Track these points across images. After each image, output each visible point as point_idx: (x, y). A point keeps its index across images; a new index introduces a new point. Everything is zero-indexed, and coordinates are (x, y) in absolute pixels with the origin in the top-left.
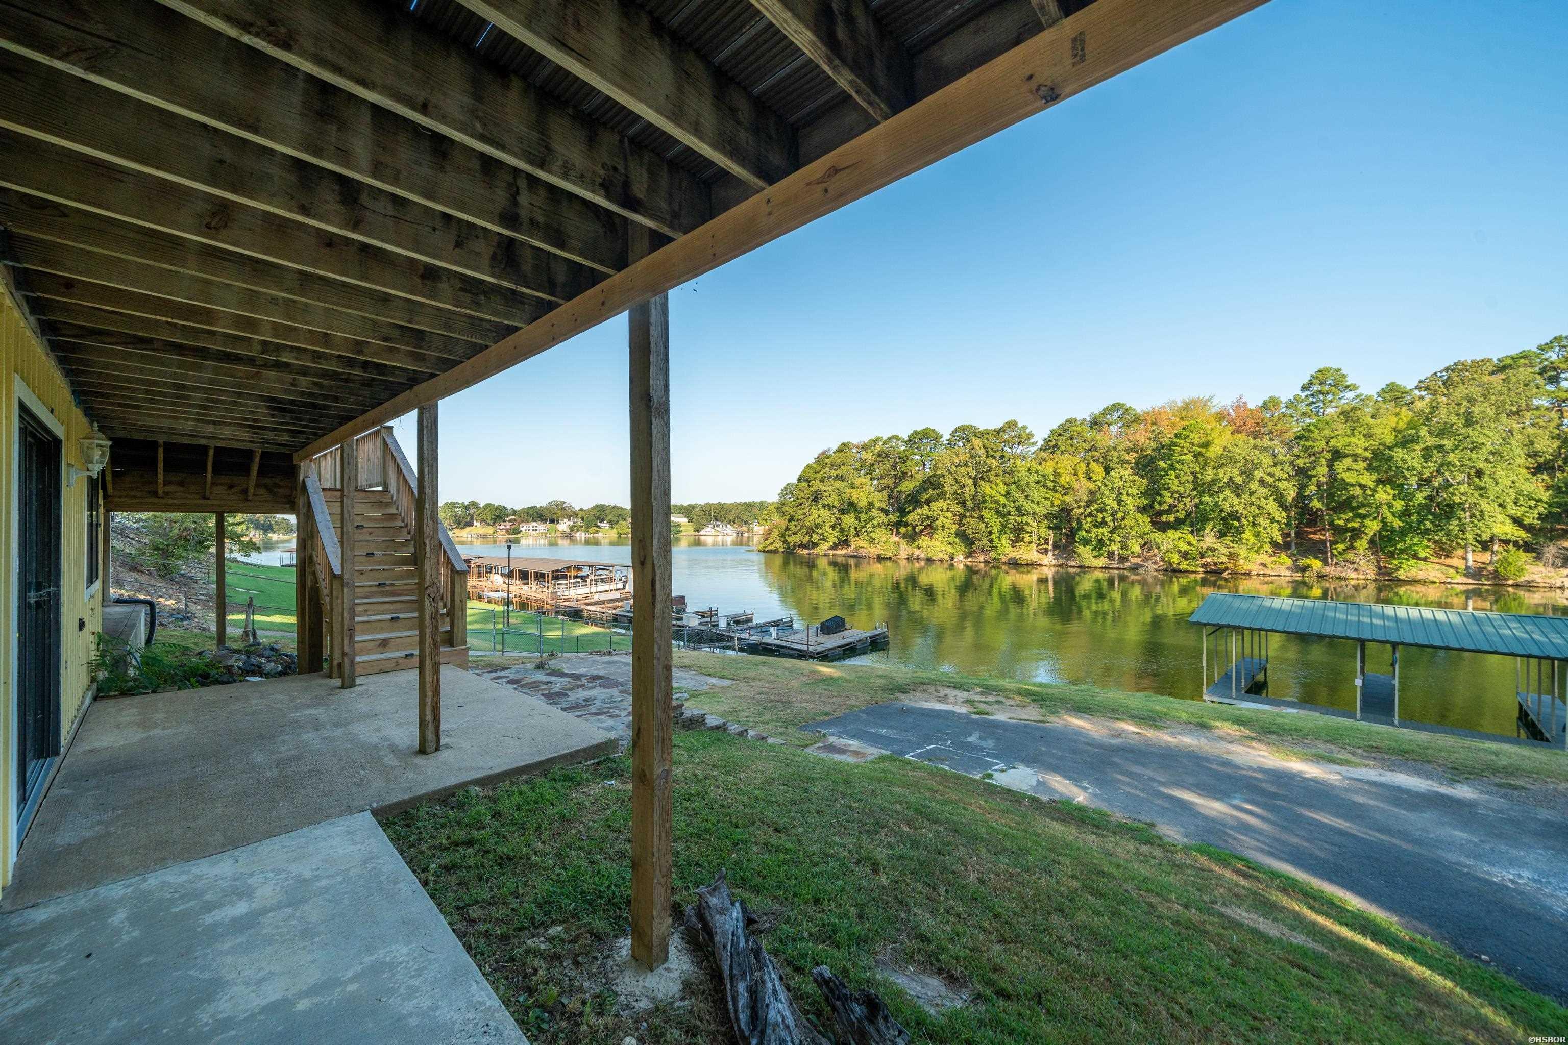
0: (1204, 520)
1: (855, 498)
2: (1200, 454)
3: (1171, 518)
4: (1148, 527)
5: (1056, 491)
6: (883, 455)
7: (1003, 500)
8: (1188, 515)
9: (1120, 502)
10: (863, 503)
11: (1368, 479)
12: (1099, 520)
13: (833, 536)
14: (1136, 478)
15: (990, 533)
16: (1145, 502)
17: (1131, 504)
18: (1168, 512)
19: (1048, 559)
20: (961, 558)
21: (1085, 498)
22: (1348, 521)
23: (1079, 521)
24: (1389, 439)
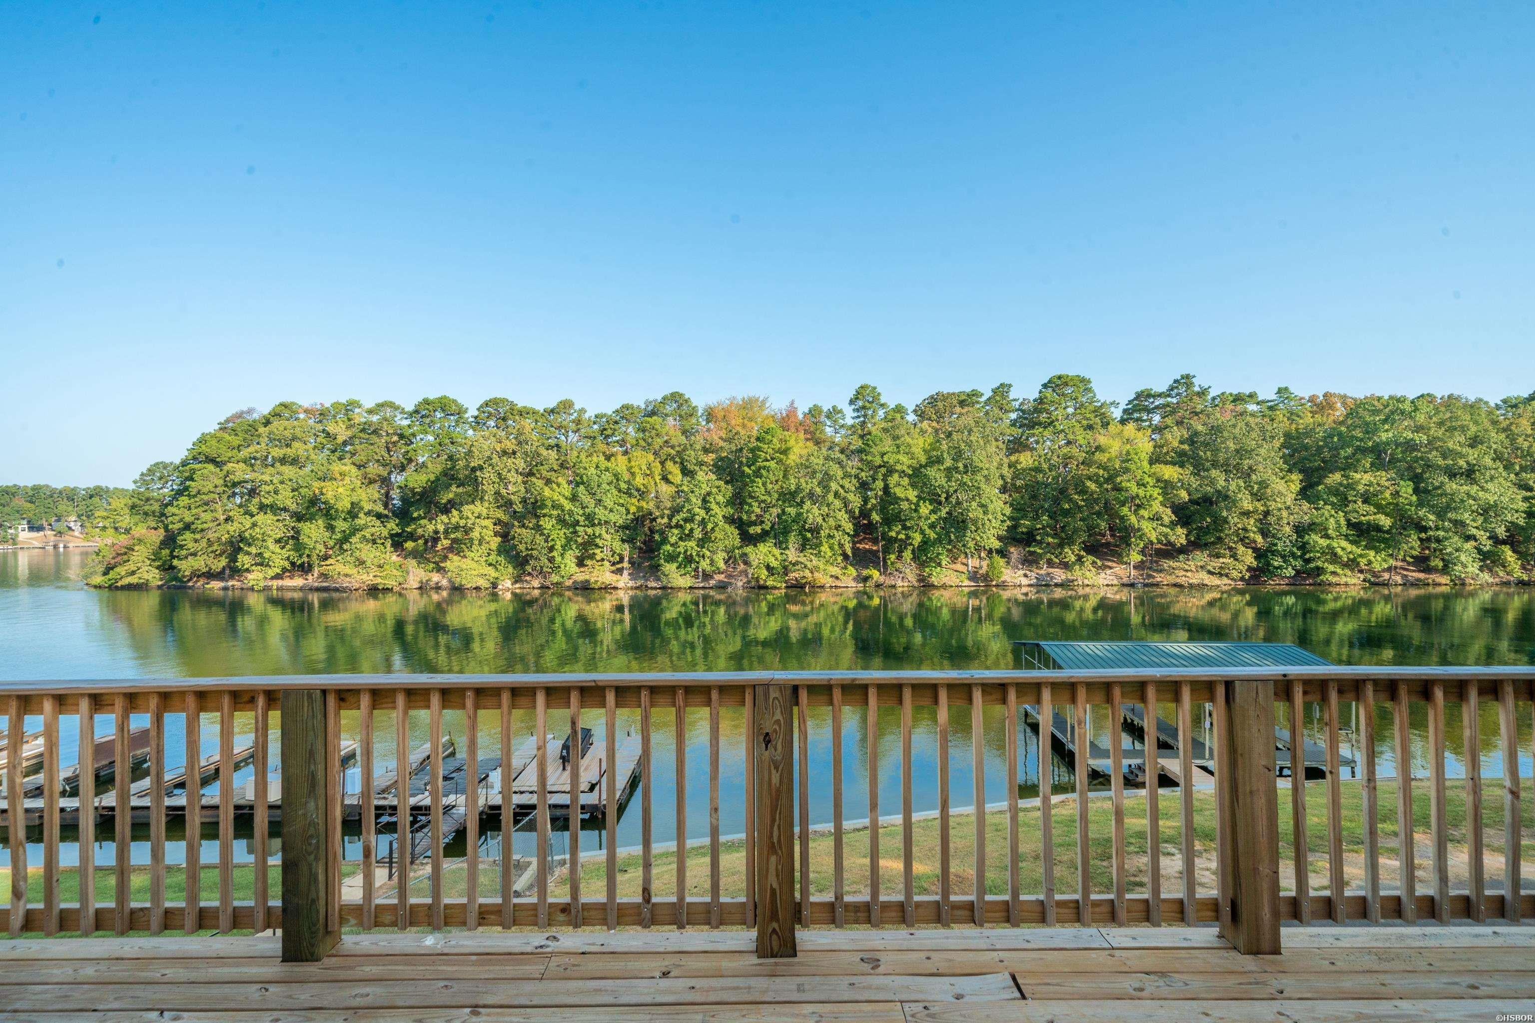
0: (786, 532)
1: (329, 495)
2: (781, 461)
3: (758, 529)
4: (737, 542)
5: (630, 495)
6: (370, 431)
7: (568, 505)
8: (772, 527)
9: (708, 510)
10: (344, 504)
11: (912, 494)
12: (687, 532)
13: (279, 557)
14: (722, 483)
15: (551, 549)
16: (732, 511)
17: (719, 512)
18: (754, 523)
19: (624, 580)
20: (508, 584)
21: (669, 505)
22: (898, 533)
23: (662, 533)
24: (923, 460)
